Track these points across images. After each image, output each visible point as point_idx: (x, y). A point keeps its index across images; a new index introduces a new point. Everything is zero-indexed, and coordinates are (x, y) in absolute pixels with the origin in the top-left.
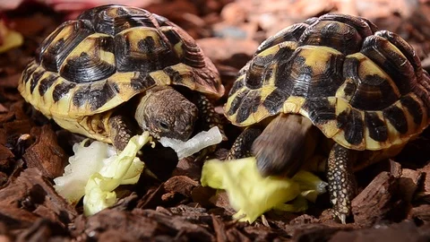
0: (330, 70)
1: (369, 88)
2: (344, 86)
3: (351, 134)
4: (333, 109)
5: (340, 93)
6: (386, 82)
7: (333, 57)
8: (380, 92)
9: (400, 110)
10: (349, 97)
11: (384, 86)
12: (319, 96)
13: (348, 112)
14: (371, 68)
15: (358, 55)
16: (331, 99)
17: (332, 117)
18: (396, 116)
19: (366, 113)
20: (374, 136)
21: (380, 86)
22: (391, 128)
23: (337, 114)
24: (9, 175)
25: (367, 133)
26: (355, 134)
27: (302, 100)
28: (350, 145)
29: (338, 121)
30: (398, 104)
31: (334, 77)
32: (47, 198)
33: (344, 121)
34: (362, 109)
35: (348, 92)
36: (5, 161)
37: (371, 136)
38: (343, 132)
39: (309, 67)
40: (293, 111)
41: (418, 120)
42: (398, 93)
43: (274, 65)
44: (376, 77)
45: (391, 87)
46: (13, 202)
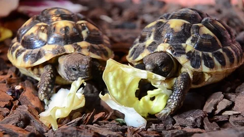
0: (183, 30)
1: (204, 40)
2: (191, 38)
3: (194, 63)
4: (184, 49)
5: (188, 42)
6: (214, 38)
7: (185, 24)
8: (210, 43)
9: (221, 54)
10: (193, 44)
11: (213, 40)
12: (177, 43)
13: (193, 51)
14: (206, 31)
15: (199, 25)
16: (183, 45)
17: (184, 53)
18: (219, 56)
19: (202, 53)
20: (206, 65)
21: (210, 39)
22: (216, 62)
23: (187, 52)
24: (10, 110)
25: (203, 63)
26: (196, 63)
27: (168, 45)
28: (193, 68)
29: (187, 55)
30: (221, 50)
31: (185, 33)
32: (32, 121)
33: (190, 56)
34: (200, 50)
35: (193, 41)
36: (8, 102)
37: (205, 65)
38: (190, 62)
39: (172, 29)
40: (163, 50)
41: (232, 60)
42: (221, 45)
43: (154, 29)
44: (208, 35)
45: (216, 41)
46: (13, 124)
